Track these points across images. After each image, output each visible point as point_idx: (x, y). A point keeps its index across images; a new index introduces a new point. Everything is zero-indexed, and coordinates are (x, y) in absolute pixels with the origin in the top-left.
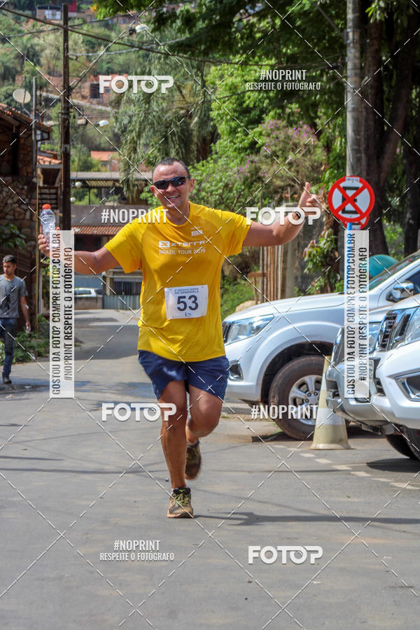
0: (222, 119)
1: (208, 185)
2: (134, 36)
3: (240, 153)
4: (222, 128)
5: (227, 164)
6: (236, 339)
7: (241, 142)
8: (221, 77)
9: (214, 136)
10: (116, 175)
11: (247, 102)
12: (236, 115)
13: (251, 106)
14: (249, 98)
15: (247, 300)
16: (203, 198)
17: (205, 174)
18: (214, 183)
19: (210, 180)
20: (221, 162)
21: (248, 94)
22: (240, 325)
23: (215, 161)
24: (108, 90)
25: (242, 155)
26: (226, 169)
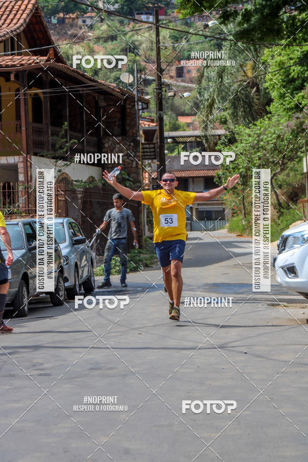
0: (274, 87)
1: (265, 137)
2: (207, 30)
3: (288, 112)
4: (274, 94)
5: (278, 121)
6: (292, 247)
7: (288, 104)
8: (273, 56)
9: (270, 101)
10: (198, 133)
11: (293, 74)
12: (284, 84)
13: (296, 77)
14: (294, 71)
15: (297, 220)
16: (262, 147)
17: (262, 129)
18: (270, 135)
19: (266, 133)
20: (274, 119)
21: (293, 68)
22: (294, 237)
23: (270, 119)
24: (189, 72)
25: (290, 113)
26: (278, 124)
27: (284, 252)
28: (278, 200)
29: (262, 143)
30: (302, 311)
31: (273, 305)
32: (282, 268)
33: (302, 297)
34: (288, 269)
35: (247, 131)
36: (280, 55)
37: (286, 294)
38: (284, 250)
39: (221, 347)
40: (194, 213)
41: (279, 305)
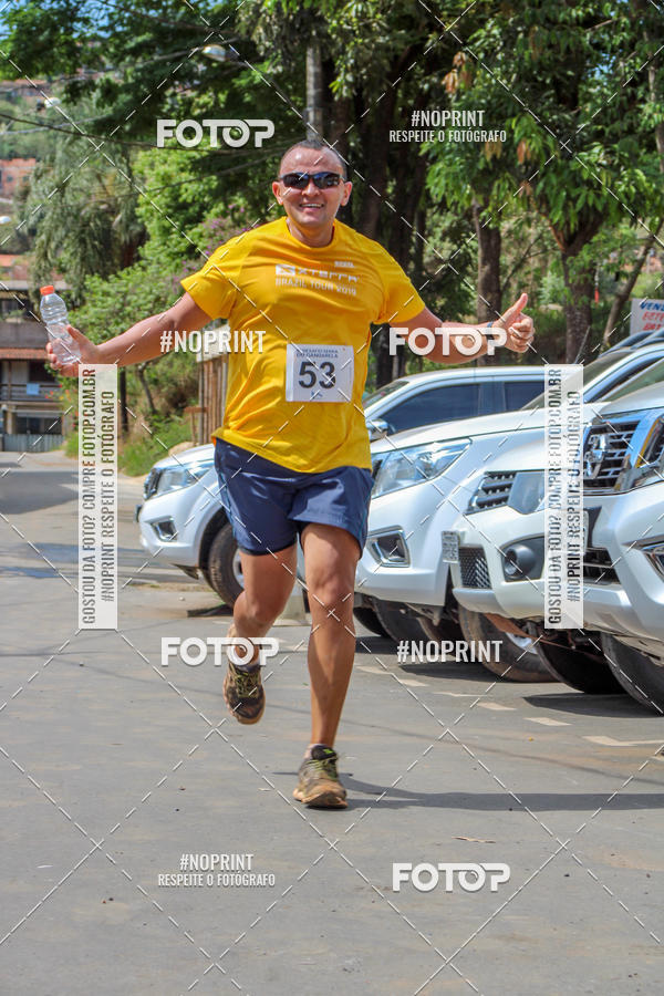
0: (152, 215)
1: (135, 298)
2: (43, 111)
3: (174, 259)
4: (152, 227)
5: (158, 272)
6: (168, 489)
7: (175, 246)
8: (152, 166)
9: (143, 237)
10: (22, 285)
11: (184, 196)
12: (170, 211)
13: (189, 200)
14: (186, 190)
15: (182, 441)
16: (129, 315)
17: (131, 285)
18: (143, 295)
19: (138, 291)
20: (151, 269)
21: (184, 186)
22: (173, 473)
23: (144, 269)
24: (10, 179)
25: (178, 261)
26: (158, 278)
27: (155, 496)
28: (152, 405)
29: (128, 309)
30: (182, 595)
31: (134, 584)
32: (151, 524)
33: (181, 573)
34: (161, 525)
35: (106, 286)
36: (165, 162)
37: (157, 566)
38: (155, 493)
39: (42, 654)
40: (10, 422)
41: (143, 584)
